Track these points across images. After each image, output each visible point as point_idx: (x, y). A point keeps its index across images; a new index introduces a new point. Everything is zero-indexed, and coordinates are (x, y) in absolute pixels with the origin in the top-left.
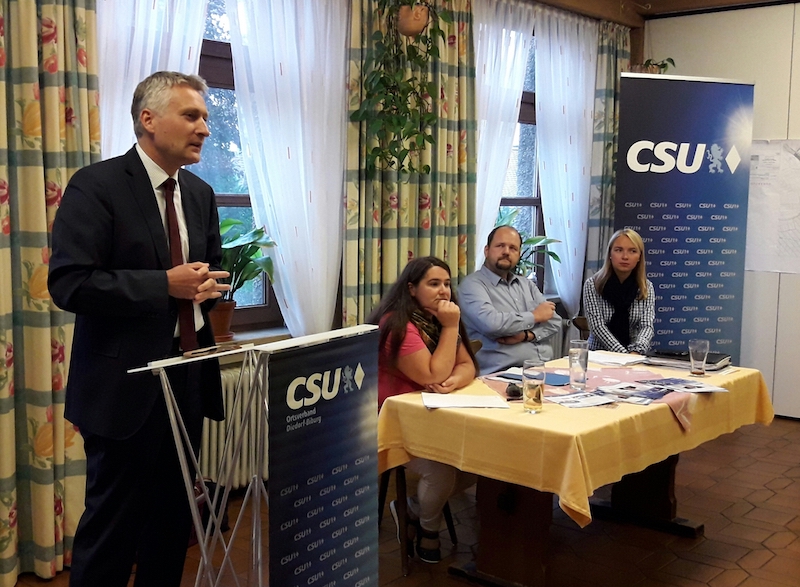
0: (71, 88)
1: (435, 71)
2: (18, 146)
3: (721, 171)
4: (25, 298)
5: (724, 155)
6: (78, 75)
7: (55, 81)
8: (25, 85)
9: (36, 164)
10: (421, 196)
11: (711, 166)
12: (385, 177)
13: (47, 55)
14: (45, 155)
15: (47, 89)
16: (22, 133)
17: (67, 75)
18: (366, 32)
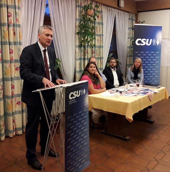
0: (15, 27)
1: (95, 23)
2: (3, 40)
3: (155, 45)
4: (5, 75)
5: (156, 41)
6: (17, 24)
7: (11, 26)
8: (4, 27)
9: (7, 44)
10: (92, 51)
11: (153, 44)
12: (84, 47)
13: (9, 20)
14: (9, 42)
15: (9, 28)
16: (4, 38)
17: (14, 24)
18: (80, 15)
